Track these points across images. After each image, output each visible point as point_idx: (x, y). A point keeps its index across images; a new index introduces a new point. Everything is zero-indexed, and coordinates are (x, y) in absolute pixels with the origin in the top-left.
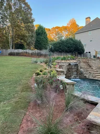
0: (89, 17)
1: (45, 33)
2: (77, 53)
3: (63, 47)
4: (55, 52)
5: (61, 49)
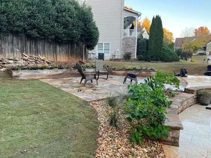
4: (10, 37)
5: (38, 28)
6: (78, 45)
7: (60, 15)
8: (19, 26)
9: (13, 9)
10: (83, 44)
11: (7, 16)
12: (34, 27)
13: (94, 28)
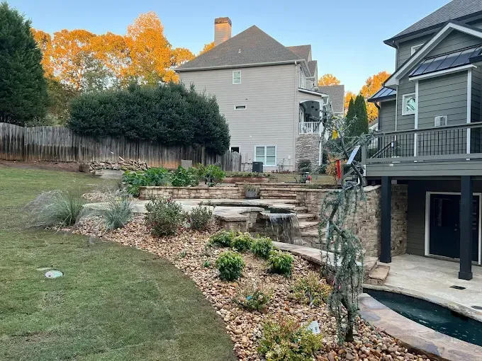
0: (227, 18)
1: (32, 45)
2: (203, 149)
3: (144, 118)
4: (108, 140)
5: (137, 129)
6: (194, 148)
7: (166, 111)
8: (117, 127)
9: (112, 110)
10: (202, 146)
11: (105, 118)
12: (133, 127)
13: (215, 124)
